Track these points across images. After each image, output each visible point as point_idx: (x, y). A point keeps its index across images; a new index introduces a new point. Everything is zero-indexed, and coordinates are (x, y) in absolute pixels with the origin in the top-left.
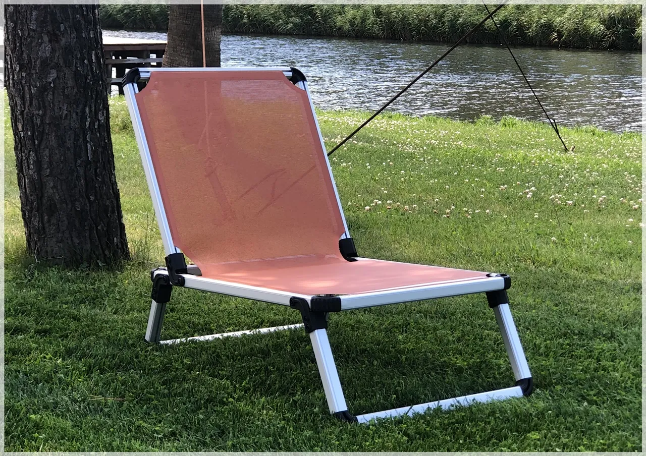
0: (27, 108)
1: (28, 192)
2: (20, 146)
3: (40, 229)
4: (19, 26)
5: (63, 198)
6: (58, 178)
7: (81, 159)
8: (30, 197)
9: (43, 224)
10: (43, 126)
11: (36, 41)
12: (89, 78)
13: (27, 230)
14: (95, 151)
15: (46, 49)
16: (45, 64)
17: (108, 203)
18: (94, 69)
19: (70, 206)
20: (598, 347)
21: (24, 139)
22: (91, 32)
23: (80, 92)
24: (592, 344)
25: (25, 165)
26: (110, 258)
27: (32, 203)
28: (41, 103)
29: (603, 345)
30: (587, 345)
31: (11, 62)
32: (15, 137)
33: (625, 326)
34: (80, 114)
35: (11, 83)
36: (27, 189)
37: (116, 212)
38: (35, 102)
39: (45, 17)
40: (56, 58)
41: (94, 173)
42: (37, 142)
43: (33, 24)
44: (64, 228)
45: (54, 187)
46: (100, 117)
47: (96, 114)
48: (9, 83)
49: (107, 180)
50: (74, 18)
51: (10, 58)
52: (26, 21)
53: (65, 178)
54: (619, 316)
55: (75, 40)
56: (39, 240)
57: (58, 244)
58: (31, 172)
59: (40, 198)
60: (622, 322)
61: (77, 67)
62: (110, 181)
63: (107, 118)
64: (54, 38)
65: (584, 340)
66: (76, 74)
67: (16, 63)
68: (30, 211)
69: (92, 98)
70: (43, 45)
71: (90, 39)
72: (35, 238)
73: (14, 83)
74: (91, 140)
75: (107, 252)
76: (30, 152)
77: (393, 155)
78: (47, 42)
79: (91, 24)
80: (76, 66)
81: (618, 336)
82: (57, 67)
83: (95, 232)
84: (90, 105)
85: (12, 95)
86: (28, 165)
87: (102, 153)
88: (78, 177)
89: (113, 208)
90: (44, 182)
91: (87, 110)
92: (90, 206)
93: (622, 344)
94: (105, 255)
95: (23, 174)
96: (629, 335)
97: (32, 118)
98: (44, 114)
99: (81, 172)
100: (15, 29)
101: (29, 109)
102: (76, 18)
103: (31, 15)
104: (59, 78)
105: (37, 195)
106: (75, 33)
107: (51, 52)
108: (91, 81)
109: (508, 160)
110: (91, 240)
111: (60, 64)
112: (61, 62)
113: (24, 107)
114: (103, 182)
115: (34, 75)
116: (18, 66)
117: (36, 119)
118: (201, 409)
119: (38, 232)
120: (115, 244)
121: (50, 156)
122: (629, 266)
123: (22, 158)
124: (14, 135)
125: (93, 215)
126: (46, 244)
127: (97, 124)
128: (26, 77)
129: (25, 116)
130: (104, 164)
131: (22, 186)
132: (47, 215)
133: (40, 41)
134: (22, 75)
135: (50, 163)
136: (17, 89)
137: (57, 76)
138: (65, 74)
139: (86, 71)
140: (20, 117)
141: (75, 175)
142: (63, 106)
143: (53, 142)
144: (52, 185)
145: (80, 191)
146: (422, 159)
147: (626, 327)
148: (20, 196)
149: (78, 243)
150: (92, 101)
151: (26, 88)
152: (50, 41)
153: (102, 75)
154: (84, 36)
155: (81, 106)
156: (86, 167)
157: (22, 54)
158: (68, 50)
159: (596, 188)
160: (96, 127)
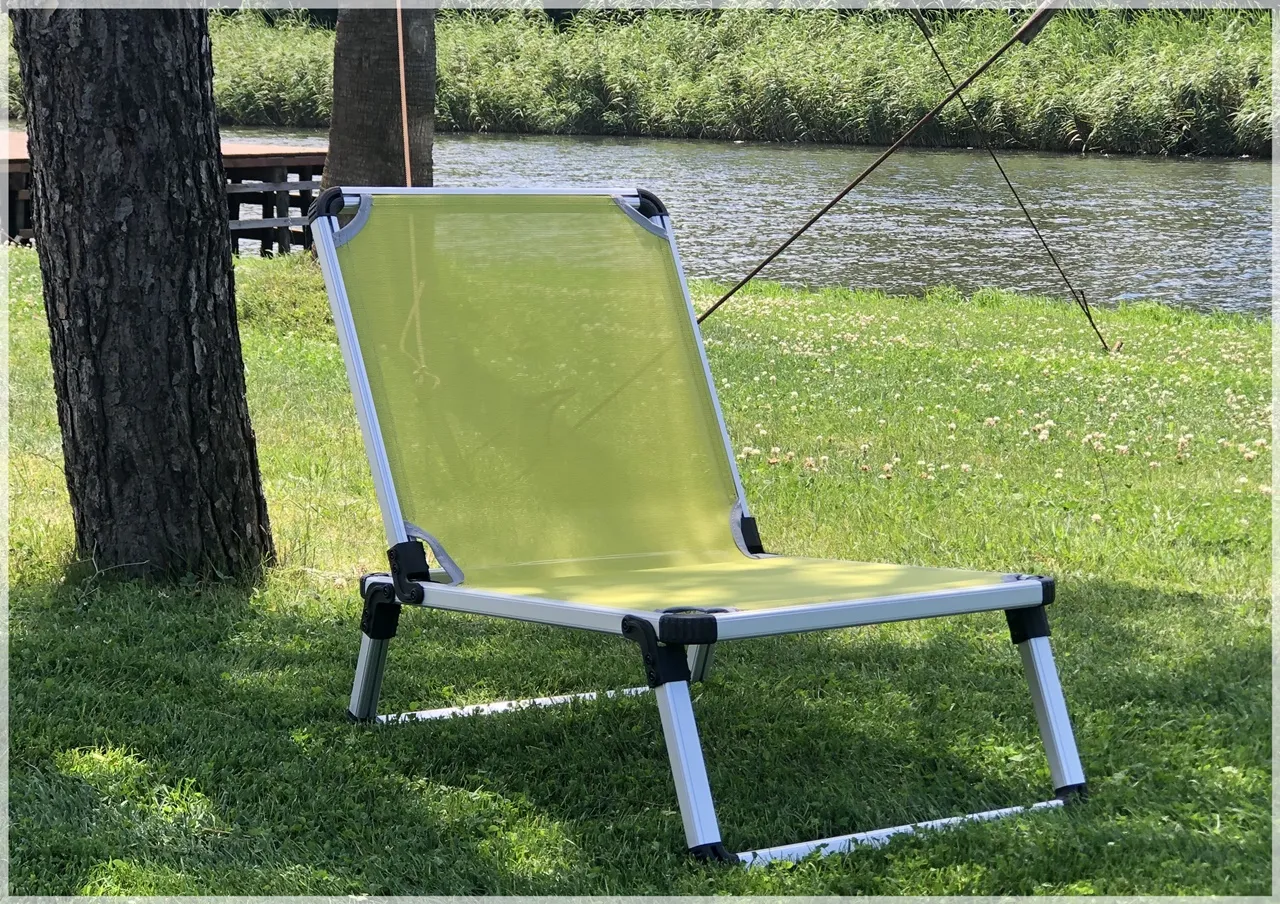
0: (75, 274)
1: (78, 437)
2: (62, 347)
3: (103, 508)
4: (58, 114)
5: (147, 447)
6: (137, 409)
7: (182, 372)
8: (82, 447)
9: (109, 500)
10: (108, 310)
11: (92, 143)
12: (196, 215)
13: (78, 509)
14: (208, 356)
15: (112, 157)
16: (110, 188)
17: (234, 456)
18: (205, 196)
19: (160, 464)
20: (1195, 721)
21: (70, 333)
22: (198, 124)
23: (178, 241)
24: (1183, 715)
25: (71, 386)
26: (238, 563)
27: (86, 458)
28: (102, 262)
29: (1205, 717)
30: (1175, 718)
31: (43, 185)
32: (52, 331)
33: (1244, 681)
34: (178, 284)
35: (43, 224)
36: (77, 431)
37: (249, 473)
38: (90, 261)
39: (110, 96)
40: (132, 176)
41: (206, 398)
42: (95, 340)
43: (86, 110)
44: (150, 506)
45: (130, 426)
46: (216, 289)
47: (210, 285)
48: (40, 226)
49: (231, 411)
50: (166, 97)
51: (42, 176)
52: (72, 105)
53: (150, 408)
54: (1232, 662)
55: (168, 140)
56: (101, 531)
57: (138, 537)
58: (84, 398)
59: (102, 448)
60: (1239, 673)
61: (171, 194)
62: (238, 413)
63: (231, 291)
64: (127, 137)
65: (1167, 708)
66: (171, 206)
67: (54, 186)
68: (85, 473)
69: (201, 253)
70: (106, 150)
71: (197, 138)
72: (94, 527)
73: (48, 227)
74: (200, 336)
75: (232, 552)
76: (81, 358)
77: (773, 361)
78: (114, 146)
79: (197, 107)
80: (169, 191)
81: (1232, 700)
82: (132, 191)
83: (209, 513)
84: (198, 267)
85: (45, 247)
86: (79, 385)
87: (222, 359)
88: (175, 407)
89: (243, 465)
90: (111, 417)
91: (192, 275)
92: (199, 463)
93: (1241, 715)
94: (229, 559)
95: (68, 402)
96: (1254, 696)
97: (84, 293)
98: (110, 285)
99: (182, 397)
100: (50, 119)
101: (79, 276)
102: (169, 98)
103: (82, 92)
104: (137, 215)
105: (97, 443)
106: (168, 127)
107: (121, 164)
108: (199, 219)
109: (997, 368)
110: (202, 529)
111: (138, 187)
112: (141, 183)
113: (70, 272)
114: (224, 416)
115: (90, 209)
116: (57, 191)
117: (94, 295)
118: (437, 847)
119: (98, 513)
120: (249, 536)
121: (120, 366)
122: (1244, 566)
123: (66, 372)
124: (50, 325)
125: (206, 480)
126: (114, 537)
127: (210, 303)
128: (73, 214)
129: (72, 289)
130: (226, 380)
131: (66, 426)
132: (116, 481)
133: (99, 142)
134: (64, 209)
135: (122, 379)
136: (56, 236)
137: (134, 211)
138: (149, 207)
139: (188, 201)
140: (61, 291)
141: (171, 403)
142: (146, 267)
143: (128, 339)
144: (125, 423)
145: (179, 434)
146: (829, 370)
147: (1246, 683)
148: (63, 446)
149: (178, 536)
150: (202, 258)
151: (74, 235)
152: (120, 143)
153: (219, 208)
154: (184, 132)
155: (180, 269)
156: (191, 386)
157: (65, 168)
158: (153, 160)
159: (1171, 421)
160: (210, 308)
